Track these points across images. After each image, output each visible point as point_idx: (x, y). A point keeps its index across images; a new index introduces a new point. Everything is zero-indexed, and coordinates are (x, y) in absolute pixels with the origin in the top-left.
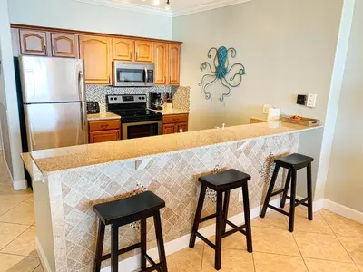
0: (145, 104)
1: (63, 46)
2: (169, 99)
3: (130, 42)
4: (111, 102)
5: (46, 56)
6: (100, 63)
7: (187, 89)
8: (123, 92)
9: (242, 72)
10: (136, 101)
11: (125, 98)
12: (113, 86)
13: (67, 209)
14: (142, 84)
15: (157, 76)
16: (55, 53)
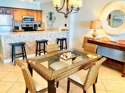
0: (32, 27)
1: (8, 11)
2: (40, 26)
3: (27, 10)
4: (22, 27)
5: (3, 14)
6: (19, 16)
7: (44, 23)
8: (26, 24)
9: (55, 19)
10: (30, 26)
11: (26, 26)
12: (23, 22)
13: (5, 44)
14: (31, 22)
15: (35, 20)
16: (6, 13)
